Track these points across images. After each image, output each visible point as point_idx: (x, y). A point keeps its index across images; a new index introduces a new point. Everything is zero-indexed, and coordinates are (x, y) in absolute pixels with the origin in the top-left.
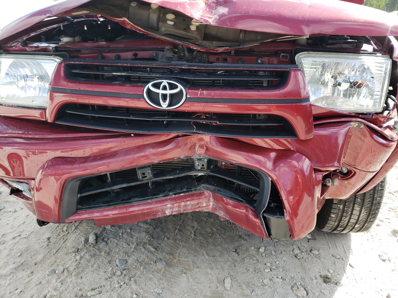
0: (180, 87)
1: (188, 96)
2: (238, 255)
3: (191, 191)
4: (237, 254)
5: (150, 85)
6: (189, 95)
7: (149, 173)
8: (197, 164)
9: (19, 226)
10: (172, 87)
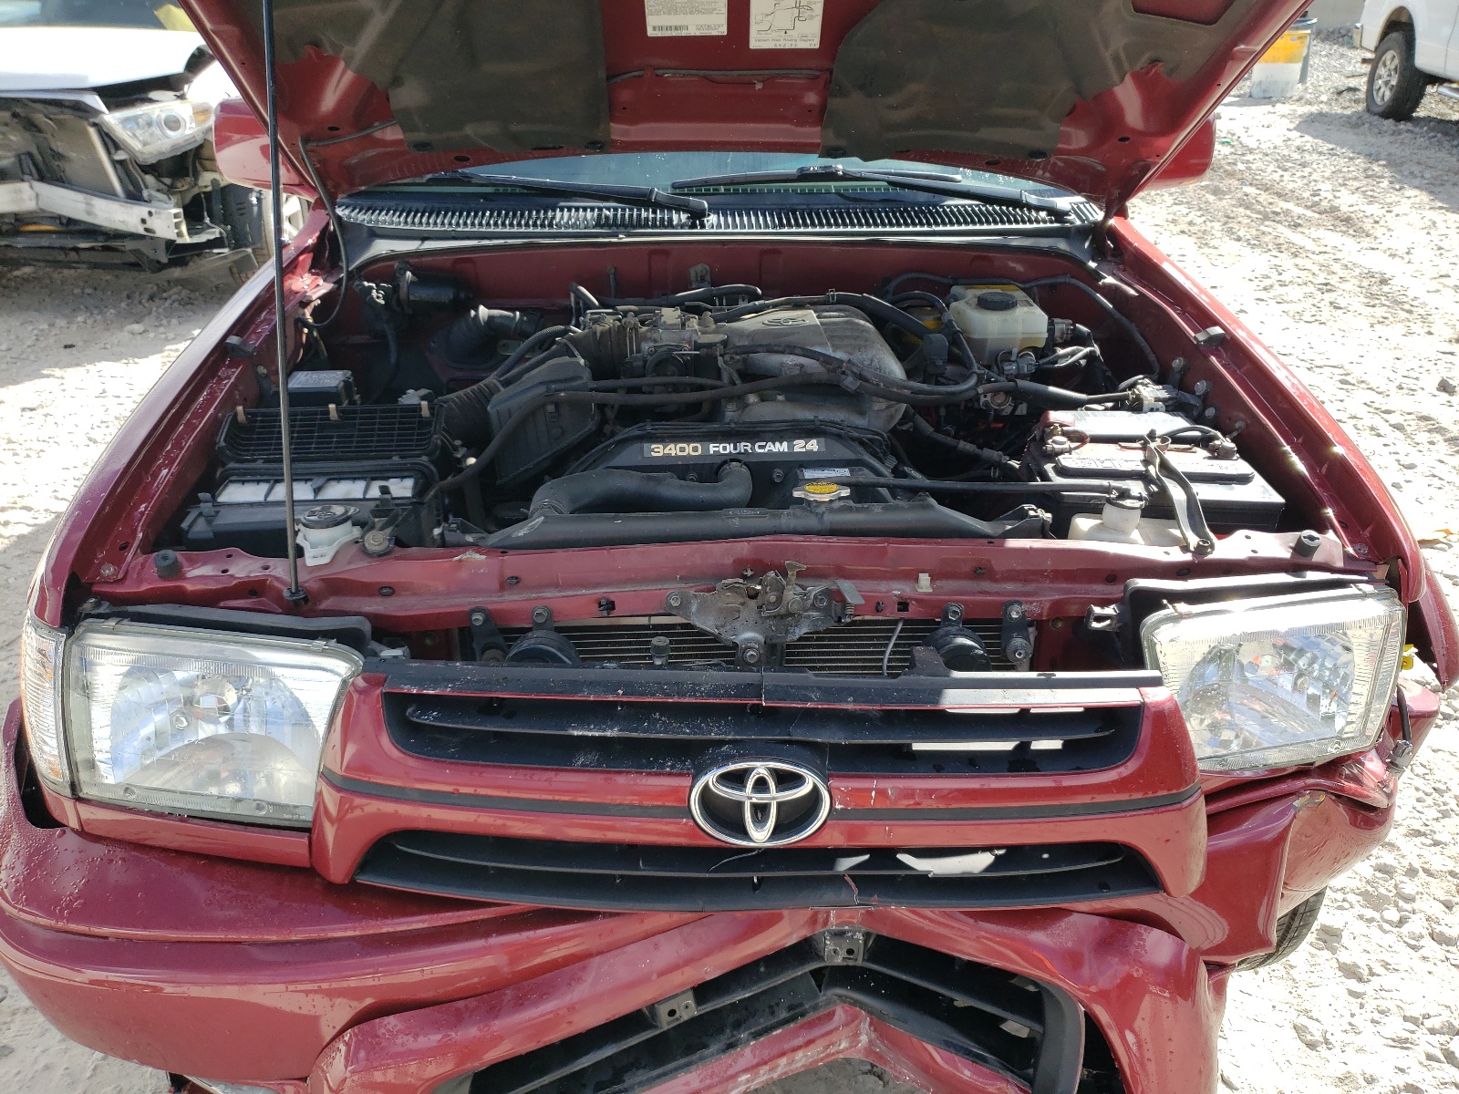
0: (811, 780)
1: (838, 807)
2: (884, 1086)
3: (803, 1015)
4: (881, 1082)
5: (710, 778)
6: (840, 804)
7: (687, 1007)
8: (832, 948)
9: (94, 1070)
10: (786, 780)
